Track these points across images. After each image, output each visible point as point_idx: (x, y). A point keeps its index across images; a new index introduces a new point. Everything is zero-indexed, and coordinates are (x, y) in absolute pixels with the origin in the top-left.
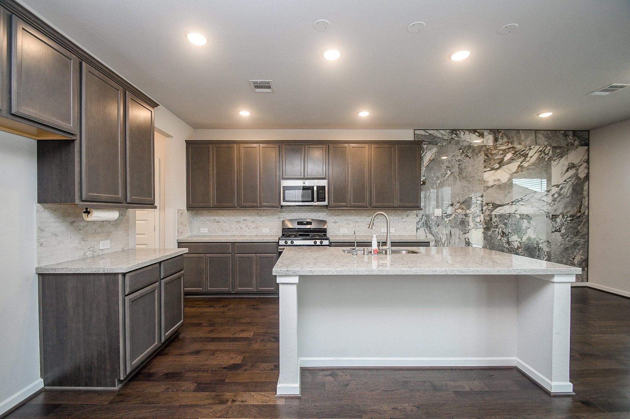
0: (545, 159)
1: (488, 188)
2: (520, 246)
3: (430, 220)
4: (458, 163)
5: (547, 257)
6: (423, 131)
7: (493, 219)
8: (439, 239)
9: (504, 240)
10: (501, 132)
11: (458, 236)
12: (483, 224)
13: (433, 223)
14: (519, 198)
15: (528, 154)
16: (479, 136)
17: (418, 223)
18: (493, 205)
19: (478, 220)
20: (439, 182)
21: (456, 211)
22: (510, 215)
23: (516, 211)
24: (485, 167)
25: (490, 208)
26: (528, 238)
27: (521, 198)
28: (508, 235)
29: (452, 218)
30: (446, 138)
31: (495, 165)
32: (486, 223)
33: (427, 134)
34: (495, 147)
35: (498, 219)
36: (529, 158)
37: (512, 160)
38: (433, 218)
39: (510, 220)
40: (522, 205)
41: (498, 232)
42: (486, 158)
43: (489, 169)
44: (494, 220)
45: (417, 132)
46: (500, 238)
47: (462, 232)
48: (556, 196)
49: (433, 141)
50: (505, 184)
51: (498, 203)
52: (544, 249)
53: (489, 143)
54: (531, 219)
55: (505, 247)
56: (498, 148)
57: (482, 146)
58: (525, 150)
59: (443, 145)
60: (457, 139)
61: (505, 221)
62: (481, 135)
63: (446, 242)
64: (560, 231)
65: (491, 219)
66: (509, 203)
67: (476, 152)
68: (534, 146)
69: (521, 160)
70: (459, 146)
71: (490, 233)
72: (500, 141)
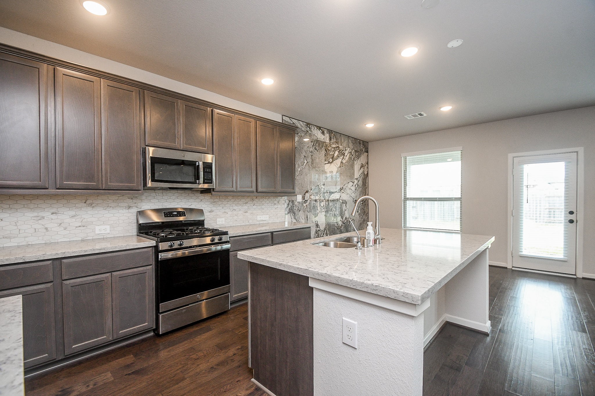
0: (352, 159)
1: (327, 178)
2: (342, 225)
3: (294, 205)
4: (311, 154)
6: (288, 118)
9: (335, 220)
10: (333, 133)
11: (311, 220)
12: (325, 208)
13: (296, 209)
15: (345, 153)
17: (286, 209)
18: (329, 192)
19: (322, 204)
20: (300, 169)
21: (310, 197)
22: (337, 200)
23: (340, 197)
24: (325, 160)
25: (328, 195)
26: (345, 218)
27: (342, 187)
28: (336, 216)
29: (308, 203)
30: (303, 129)
31: (330, 160)
33: (292, 122)
35: (332, 203)
36: (345, 156)
37: (338, 157)
38: (296, 204)
40: (342, 193)
41: (332, 215)
42: (326, 152)
43: (327, 162)
45: (284, 118)
47: (314, 216)
48: (356, 186)
49: (296, 130)
50: (335, 175)
51: (332, 190)
53: (327, 141)
54: (347, 203)
55: (335, 226)
56: (331, 146)
57: (324, 142)
58: (343, 150)
59: (302, 136)
60: (310, 132)
61: (335, 205)
62: (323, 133)
65: (329, 204)
66: (337, 191)
67: (321, 146)
68: (347, 148)
69: (342, 158)
70: (311, 139)
71: (328, 215)
72: (332, 140)
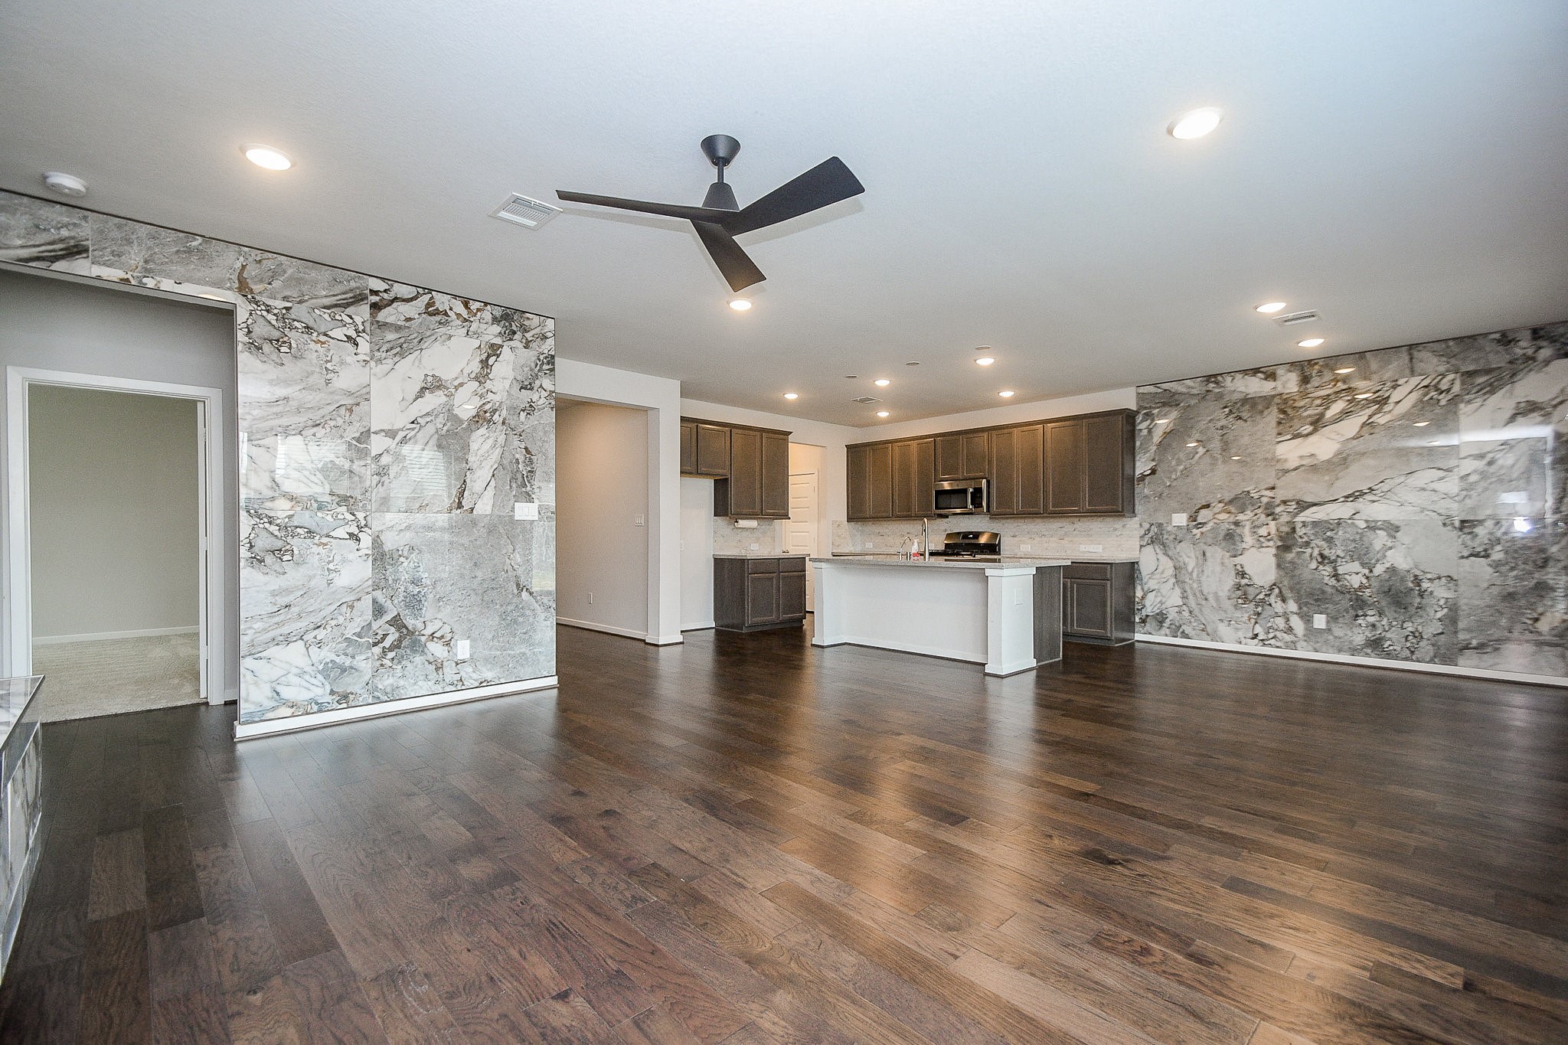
0: (1438, 403)
1: (1287, 471)
2: (1367, 585)
3: (1164, 532)
4: (1220, 431)
5: (1446, 610)
6: (1152, 387)
7: (1298, 529)
8: (1182, 565)
9: (1327, 570)
10: (1316, 364)
11: (1219, 560)
12: (1275, 538)
13: (1171, 538)
14: (1364, 487)
15: (1389, 397)
16: (1266, 379)
17: (1142, 537)
18: (1297, 503)
19: (1263, 531)
20: (1182, 467)
21: (1216, 516)
22: (1339, 522)
23: (1354, 514)
24: (1279, 434)
25: (1292, 510)
26: (1388, 568)
27: (1370, 488)
28: (1335, 561)
29: (1209, 528)
30: (1195, 391)
31: (1303, 428)
32: (1281, 538)
33: (1160, 390)
34: (1304, 395)
35: (1311, 530)
36: (1392, 405)
37: (1346, 414)
38: (1169, 528)
39: (1340, 533)
40: (1374, 502)
41: (1311, 556)
42: (1282, 416)
43: (1289, 437)
44: (1300, 531)
45: (1142, 390)
46: (1315, 567)
47: (1228, 554)
48: (1473, 478)
49: (1169, 400)
50: (1328, 461)
51: (1309, 499)
52: (1435, 594)
53: (1289, 389)
54: (1397, 529)
55: (1327, 584)
56: (1309, 395)
57: (1274, 396)
58: (1379, 391)
59: (1189, 405)
60: (1217, 390)
61: (1329, 534)
62: (1271, 376)
63: (1196, 570)
64: (1487, 556)
65: (1294, 530)
66: (1337, 500)
67: (1260, 407)
68: (1406, 379)
69: (1369, 411)
70: (1223, 403)
71: (1290, 556)
72: (1315, 382)
